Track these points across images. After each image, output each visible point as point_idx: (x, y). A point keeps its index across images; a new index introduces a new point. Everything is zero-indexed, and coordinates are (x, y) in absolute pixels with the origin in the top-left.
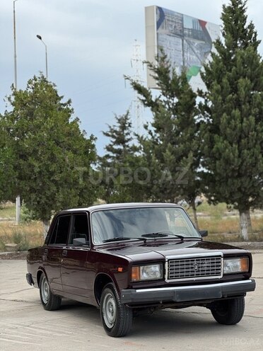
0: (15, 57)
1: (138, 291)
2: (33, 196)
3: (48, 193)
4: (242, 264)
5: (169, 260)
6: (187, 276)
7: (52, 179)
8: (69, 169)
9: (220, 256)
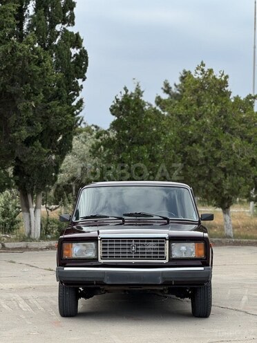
0: (255, 47)
1: (65, 269)
2: (201, 183)
3: (216, 180)
4: (198, 249)
5: (102, 238)
6: (124, 258)
7: (217, 166)
8: (238, 156)
9: (165, 238)
